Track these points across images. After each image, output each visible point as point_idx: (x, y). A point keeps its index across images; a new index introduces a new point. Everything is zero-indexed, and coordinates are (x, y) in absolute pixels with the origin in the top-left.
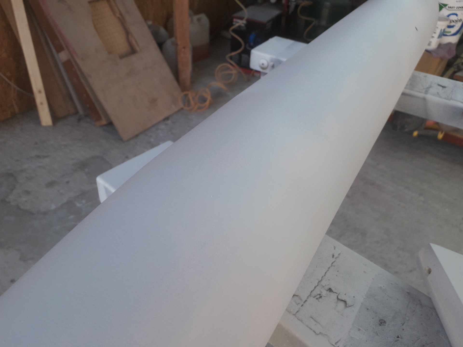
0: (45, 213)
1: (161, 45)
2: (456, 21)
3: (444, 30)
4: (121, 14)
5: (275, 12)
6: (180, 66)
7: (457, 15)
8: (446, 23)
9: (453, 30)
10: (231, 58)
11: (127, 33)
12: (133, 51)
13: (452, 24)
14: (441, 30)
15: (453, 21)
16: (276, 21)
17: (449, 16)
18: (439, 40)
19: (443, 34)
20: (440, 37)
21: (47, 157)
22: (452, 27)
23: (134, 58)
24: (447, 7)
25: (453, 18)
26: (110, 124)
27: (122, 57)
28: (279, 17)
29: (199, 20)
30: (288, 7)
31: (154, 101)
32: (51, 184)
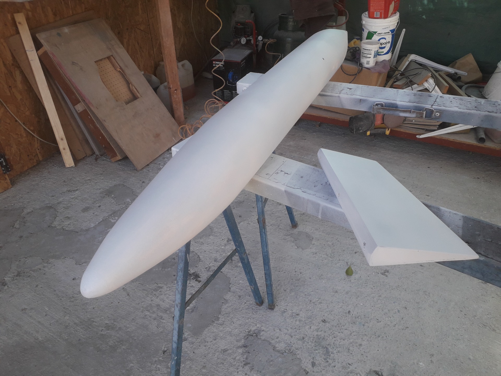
0: (87, 230)
1: (156, 89)
2: (386, 43)
3: (377, 51)
4: (121, 68)
5: (247, 52)
6: (174, 106)
7: (385, 39)
8: (378, 46)
9: (385, 50)
10: (215, 93)
11: (128, 83)
12: (135, 98)
13: (383, 46)
14: (375, 52)
15: (384, 44)
16: (248, 59)
17: (379, 40)
18: (374, 59)
19: (377, 54)
20: (375, 56)
21: (77, 190)
22: (384, 48)
23: (136, 102)
24: (377, 34)
25: (382, 41)
26: (126, 158)
27: (127, 103)
28: (250, 56)
29: (183, 65)
30: (257, 46)
31: (157, 136)
32: (86, 210)
